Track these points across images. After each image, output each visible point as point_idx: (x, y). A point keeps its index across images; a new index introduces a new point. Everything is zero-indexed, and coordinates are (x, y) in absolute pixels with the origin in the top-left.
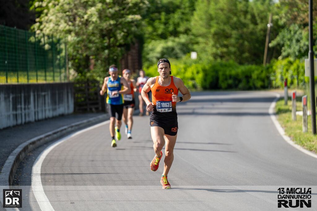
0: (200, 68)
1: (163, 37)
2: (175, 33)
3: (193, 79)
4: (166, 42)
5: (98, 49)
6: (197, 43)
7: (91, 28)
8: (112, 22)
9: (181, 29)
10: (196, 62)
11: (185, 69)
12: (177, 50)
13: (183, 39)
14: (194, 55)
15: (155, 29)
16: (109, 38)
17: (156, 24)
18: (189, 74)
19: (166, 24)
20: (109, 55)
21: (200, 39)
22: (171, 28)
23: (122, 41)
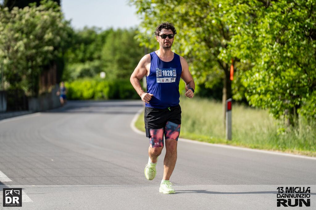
0: (107, 83)
1: (83, 61)
2: (91, 59)
3: (102, 91)
4: (84, 64)
5: (24, 68)
6: (106, 66)
7: (19, 54)
8: (34, 51)
9: (96, 55)
10: (105, 79)
11: (97, 84)
12: (92, 71)
13: (96, 63)
14: (103, 75)
15: (77, 56)
16: (32, 62)
17: (78, 52)
18: (99, 88)
19: (85, 52)
20: (32, 72)
21: (109, 64)
22: (88, 55)
23: (41, 64)
